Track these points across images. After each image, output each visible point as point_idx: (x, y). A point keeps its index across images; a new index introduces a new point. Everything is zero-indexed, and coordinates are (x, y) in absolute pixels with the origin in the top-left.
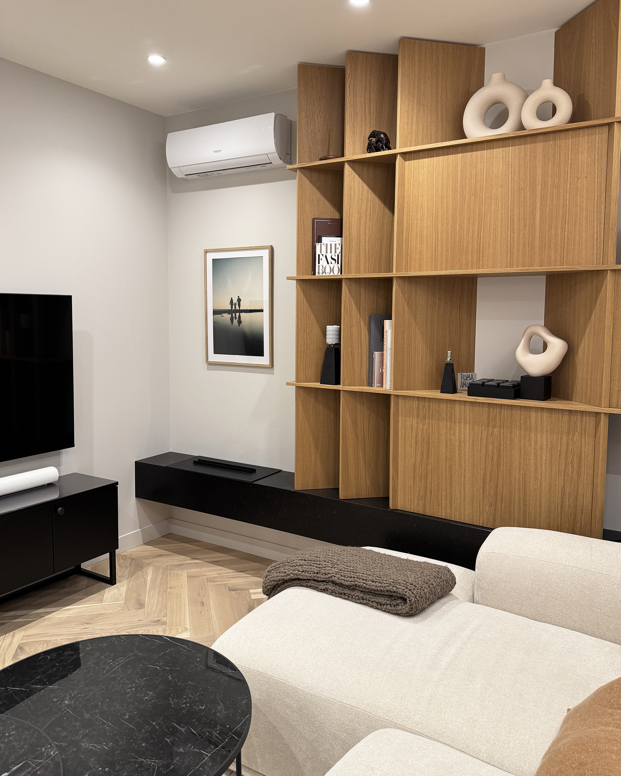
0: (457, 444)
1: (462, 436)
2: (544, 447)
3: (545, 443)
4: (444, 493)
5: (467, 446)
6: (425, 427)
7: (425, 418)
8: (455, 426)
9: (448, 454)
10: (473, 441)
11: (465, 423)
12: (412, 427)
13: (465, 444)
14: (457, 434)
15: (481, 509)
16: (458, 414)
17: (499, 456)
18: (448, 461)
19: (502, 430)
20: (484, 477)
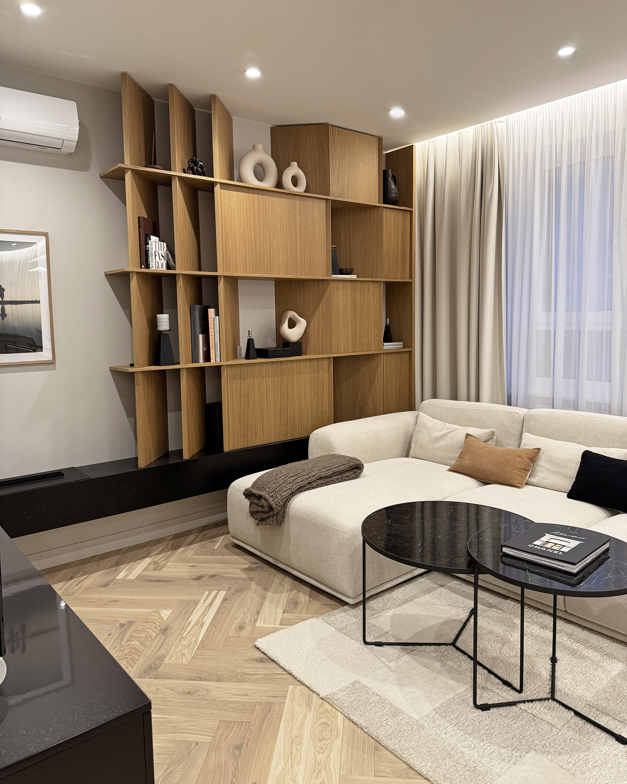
0: (265, 392)
1: (268, 386)
2: (308, 382)
3: (308, 380)
4: (259, 427)
5: (271, 392)
6: (246, 385)
7: (245, 379)
8: (264, 380)
9: (260, 400)
10: (274, 388)
11: (269, 376)
12: (237, 387)
13: (269, 391)
14: (265, 385)
15: (280, 430)
16: (264, 372)
17: (287, 393)
18: (260, 405)
19: (288, 377)
20: (281, 408)
